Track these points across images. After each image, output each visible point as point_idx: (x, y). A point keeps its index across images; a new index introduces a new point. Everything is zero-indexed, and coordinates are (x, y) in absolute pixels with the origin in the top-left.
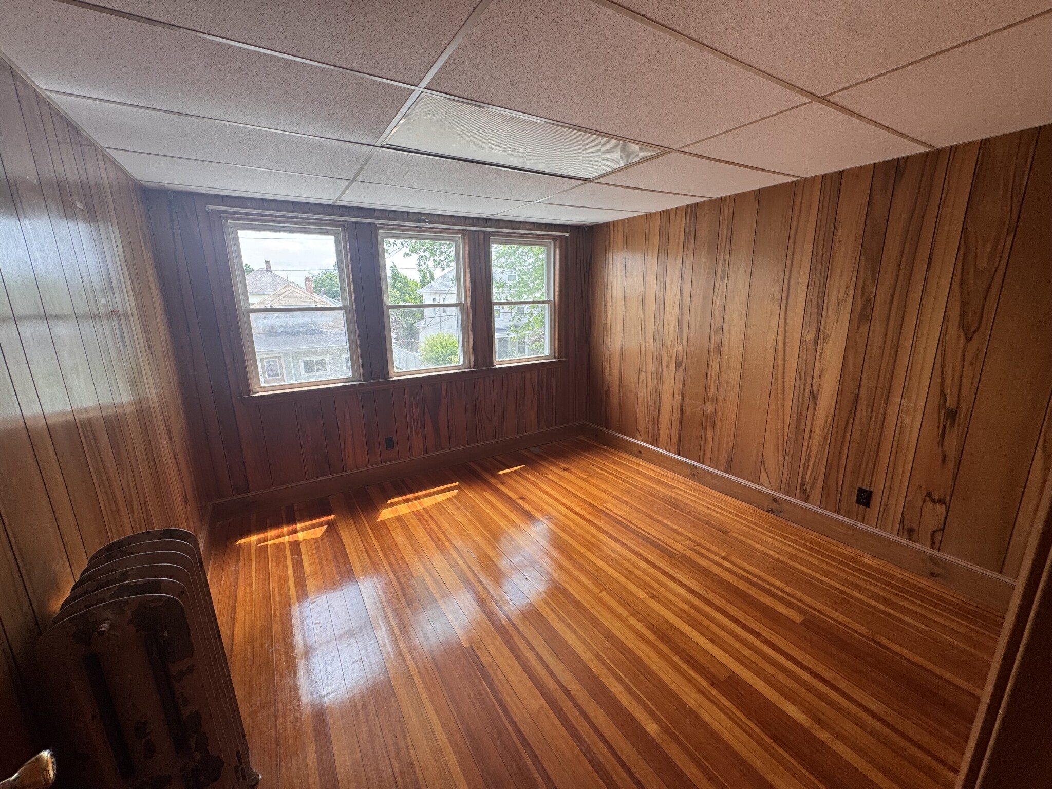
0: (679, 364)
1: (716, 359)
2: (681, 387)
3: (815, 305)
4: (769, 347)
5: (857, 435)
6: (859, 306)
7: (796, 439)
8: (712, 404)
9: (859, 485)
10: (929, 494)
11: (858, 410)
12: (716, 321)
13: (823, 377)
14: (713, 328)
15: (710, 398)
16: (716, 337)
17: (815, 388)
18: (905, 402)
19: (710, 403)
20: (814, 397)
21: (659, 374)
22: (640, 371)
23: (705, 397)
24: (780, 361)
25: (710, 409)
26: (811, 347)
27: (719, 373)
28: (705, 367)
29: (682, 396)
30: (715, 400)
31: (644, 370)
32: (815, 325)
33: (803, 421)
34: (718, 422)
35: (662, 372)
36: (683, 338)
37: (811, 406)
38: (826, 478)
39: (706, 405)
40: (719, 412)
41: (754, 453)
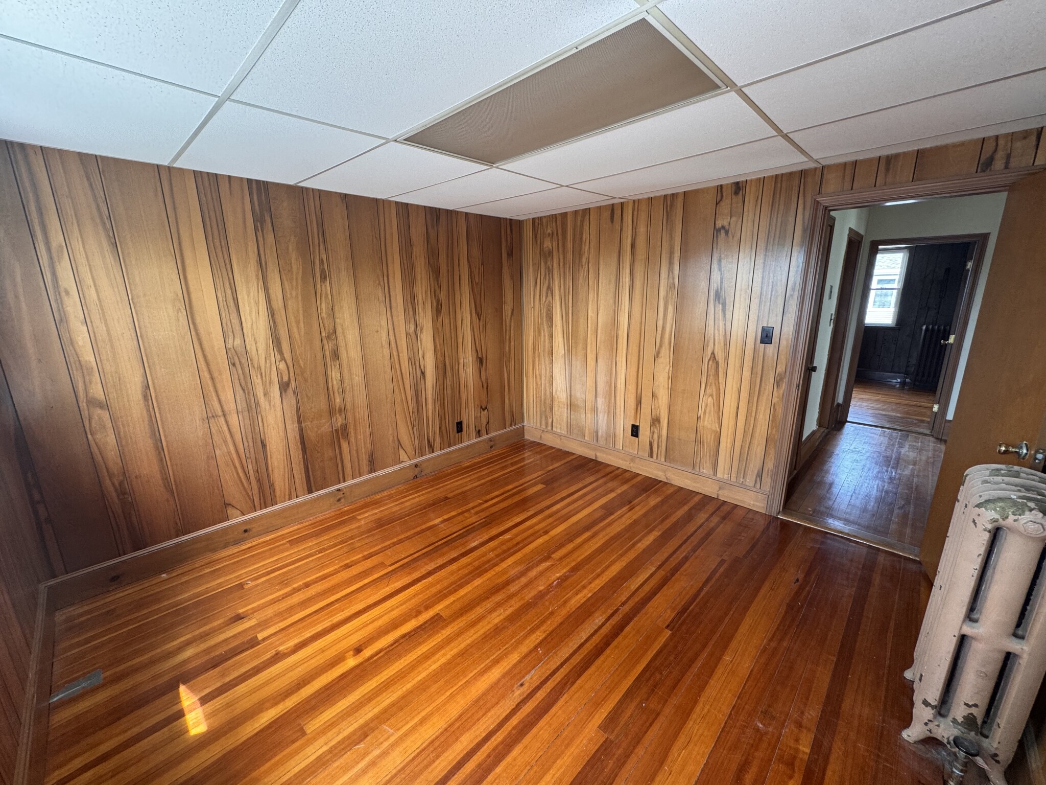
0: (284, 387)
1: (335, 366)
2: (294, 412)
3: (410, 304)
4: (384, 344)
5: (449, 392)
6: (435, 304)
7: (418, 410)
8: (340, 415)
9: (456, 421)
10: (481, 407)
11: (447, 374)
12: (326, 325)
13: (425, 358)
14: (323, 334)
15: (337, 408)
16: (330, 345)
17: (422, 367)
18: (465, 360)
19: (338, 415)
20: (423, 373)
21: (252, 409)
22: (209, 418)
23: (331, 412)
24: (395, 353)
25: (339, 421)
26: (413, 336)
27: (342, 379)
28: (322, 381)
29: (299, 422)
30: (343, 410)
31: (220, 413)
32: (413, 320)
33: (420, 394)
34: (351, 431)
35: (257, 404)
36: (284, 352)
37: (423, 382)
38: (440, 428)
39: (334, 419)
40: (351, 420)
41: (391, 439)
